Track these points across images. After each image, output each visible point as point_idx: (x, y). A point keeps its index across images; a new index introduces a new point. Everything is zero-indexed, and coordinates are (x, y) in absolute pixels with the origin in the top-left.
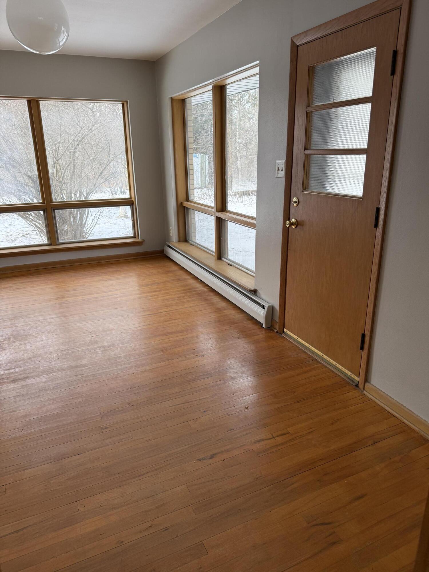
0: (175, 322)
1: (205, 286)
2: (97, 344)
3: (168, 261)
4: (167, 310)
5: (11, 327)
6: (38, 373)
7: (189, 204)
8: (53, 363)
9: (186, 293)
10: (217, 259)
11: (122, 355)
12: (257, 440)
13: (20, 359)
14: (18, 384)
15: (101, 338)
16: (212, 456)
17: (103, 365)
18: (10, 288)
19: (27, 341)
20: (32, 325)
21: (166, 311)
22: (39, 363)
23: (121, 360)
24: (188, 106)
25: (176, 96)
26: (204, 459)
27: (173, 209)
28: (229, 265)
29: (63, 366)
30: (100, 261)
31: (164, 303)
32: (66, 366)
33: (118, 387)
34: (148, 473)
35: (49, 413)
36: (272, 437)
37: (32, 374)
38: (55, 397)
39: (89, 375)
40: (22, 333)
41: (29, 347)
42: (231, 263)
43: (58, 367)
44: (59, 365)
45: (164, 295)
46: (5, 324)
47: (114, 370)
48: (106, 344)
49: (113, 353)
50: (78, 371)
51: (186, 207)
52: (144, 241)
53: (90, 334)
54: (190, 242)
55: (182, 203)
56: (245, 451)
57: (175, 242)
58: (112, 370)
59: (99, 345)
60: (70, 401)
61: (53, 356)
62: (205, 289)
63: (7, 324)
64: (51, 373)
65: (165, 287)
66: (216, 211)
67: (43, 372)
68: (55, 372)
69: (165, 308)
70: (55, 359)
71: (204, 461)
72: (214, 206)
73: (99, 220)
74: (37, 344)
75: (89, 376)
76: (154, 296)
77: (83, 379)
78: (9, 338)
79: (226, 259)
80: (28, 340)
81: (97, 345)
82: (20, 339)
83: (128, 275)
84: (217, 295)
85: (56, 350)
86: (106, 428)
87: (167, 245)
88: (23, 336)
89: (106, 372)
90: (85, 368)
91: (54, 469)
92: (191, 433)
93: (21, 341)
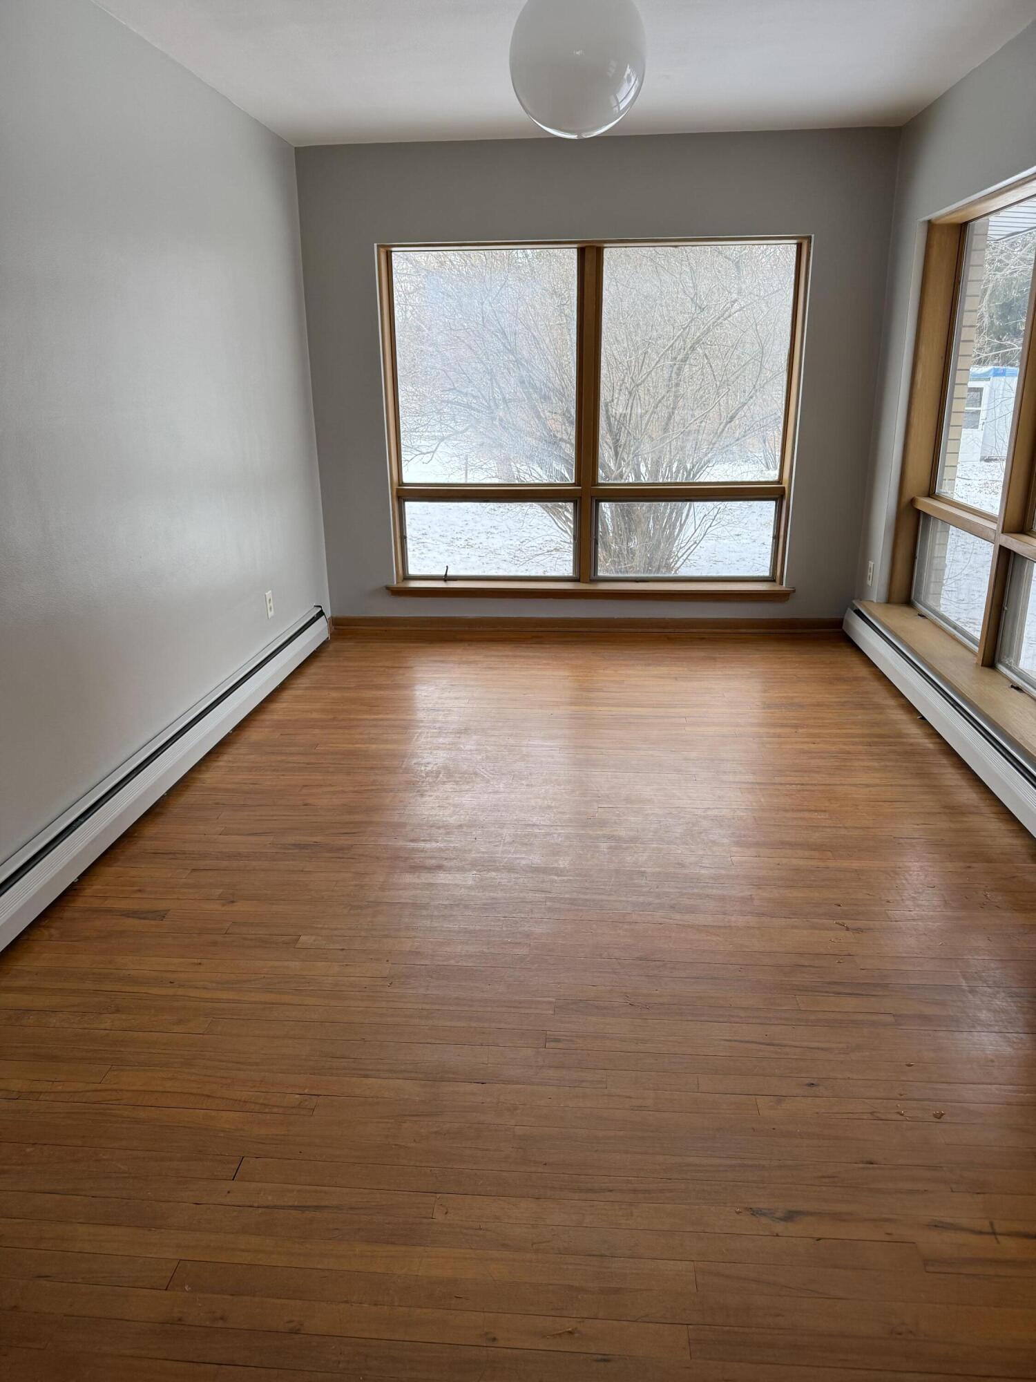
0: (810, 818)
1: (932, 734)
2: (604, 828)
3: (849, 650)
4: (797, 780)
5: (449, 749)
6: (463, 863)
7: (932, 506)
8: (500, 849)
9: (870, 744)
10: (982, 666)
11: (648, 870)
12: (941, 1222)
13: (441, 824)
14: (418, 877)
15: (616, 816)
16: (790, 1216)
17: (600, 882)
18: (477, 664)
19: (468, 787)
20: (489, 754)
21: (796, 782)
22: (473, 842)
23: (643, 882)
24: (974, 241)
25: (942, 216)
26: (764, 1214)
27: (885, 515)
28: (1012, 687)
29: (518, 861)
30: (677, 630)
31: (797, 761)
32: (523, 862)
33: (616, 946)
34: (611, 1191)
35: (452, 962)
36: (989, 1230)
37: (452, 863)
38: (478, 928)
39: (561, 898)
40: (465, 767)
41: (467, 799)
42: (1020, 683)
43: (506, 859)
44: (510, 856)
45: (806, 740)
46: (441, 740)
47: (620, 901)
48: (623, 833)
49: (631, 859)
50: (543, 882)
51: (925, 513)
52: (794, 591)
53: (597, 801)
54: (920, 606)
55: (913, 501)
56: (888, 1238)
57: (875, 601)
58: (615, 901)
59: (606, 831)
60: (502, 948)
61: (505, 831)
62: (929, 744)
63: (444, 741)
64: (489, 871)
65: (815, 718)
66: (1000, 530)
67: (474, 864)
68: (497, 870)
69: (797, 774)
70: (508, 839)
71: (764, 1220)
72: (998, 514)
73: (711, 529)
74: (486, 796)
75: (562, 901)
76: (779, 736)
77: (548, 903)
78: (438, 773)
79: (1010, 668)
80: (471, 784)
81: (603, 830)
82: (458, 779)
83: (730, 673)
84: (958, 768)
85: (516, 820)
86: (557, 1040)
87: (855, 609)
88: (465, 773)
89: (602, 901)
90: (560, 878)
91: (417, 1098)
92: (753, 1129)
93: (457, 783)
